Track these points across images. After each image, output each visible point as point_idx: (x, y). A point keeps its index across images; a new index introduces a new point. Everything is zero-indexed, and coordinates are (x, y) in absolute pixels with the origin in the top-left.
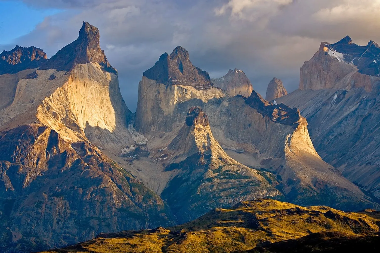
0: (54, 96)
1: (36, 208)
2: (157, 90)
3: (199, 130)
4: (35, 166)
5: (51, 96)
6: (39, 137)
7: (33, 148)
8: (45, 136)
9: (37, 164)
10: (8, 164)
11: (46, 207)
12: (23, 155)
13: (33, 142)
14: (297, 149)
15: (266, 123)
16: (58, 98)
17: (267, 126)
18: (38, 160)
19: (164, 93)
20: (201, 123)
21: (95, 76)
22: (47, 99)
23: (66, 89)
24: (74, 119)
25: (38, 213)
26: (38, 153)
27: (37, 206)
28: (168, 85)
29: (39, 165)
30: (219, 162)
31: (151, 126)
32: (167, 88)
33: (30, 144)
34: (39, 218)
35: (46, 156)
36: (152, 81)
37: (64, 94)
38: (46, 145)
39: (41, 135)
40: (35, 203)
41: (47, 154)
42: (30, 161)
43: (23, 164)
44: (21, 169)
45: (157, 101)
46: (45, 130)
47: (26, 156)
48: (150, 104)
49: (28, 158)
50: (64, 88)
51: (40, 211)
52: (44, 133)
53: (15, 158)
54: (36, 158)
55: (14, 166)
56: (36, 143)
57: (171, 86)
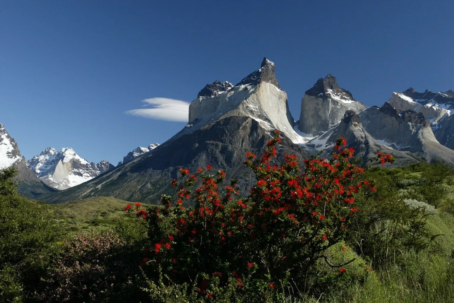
0: (250, 100)
1: (244, 177)
2: (317, 103)
3: (355, 125)
4: (240, 146)
5: (248, 100)
6: (243, 124)
7: (239, 132)
8: (248, 124)
9: (242, 145)
10: (220, 144)
11: (252, 176)
12: (231, 137)
13: (239, 128)
14: (429, 140)
15: (399, 123)
16: (253, 101)
17: (400, 125)
18: (243, 142)
19: (322, 104)
20: (356, 121)
21: (273, 92)
22: (245, 101)
23: (258, 95)
24: (265, 115)
25: (246, 181)
26: (242, 136)
27: (245, 175)
28: (325, 99)
29: (243, 145)
30: (375, 148)
31: (312, 128)
32: (324, 101)
33: (236, 129)
34: (247, 185)
35: (249, 138)
36: (312, 97)
37: (256, 98)
38: (248, 130)
39: (245, 123)
40: (243, 173)
41: (249, 137)
42: (236, 142)
43: (231, 144)
44: (230, 148)
45: (317, 111)
46: (247, 119)
47: (233, 138)
48: (311, 113)
49: (235, 140)
50: (257, 95)
51: (247, 179)
52: (247, 121)
53: (225, 139)
54: (241, 140)
55: (224, 145)
56: (241, 128)
57: (327, 99)
